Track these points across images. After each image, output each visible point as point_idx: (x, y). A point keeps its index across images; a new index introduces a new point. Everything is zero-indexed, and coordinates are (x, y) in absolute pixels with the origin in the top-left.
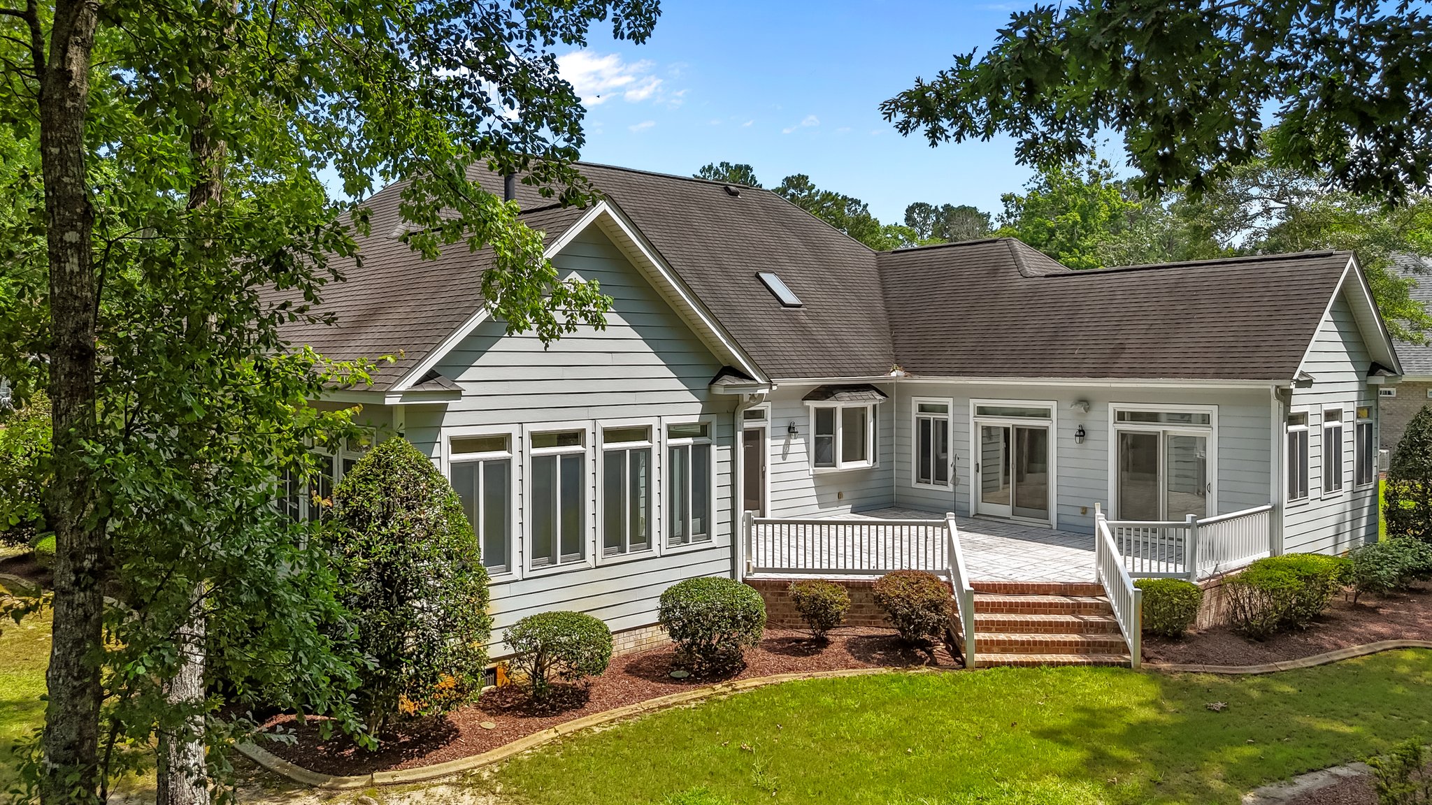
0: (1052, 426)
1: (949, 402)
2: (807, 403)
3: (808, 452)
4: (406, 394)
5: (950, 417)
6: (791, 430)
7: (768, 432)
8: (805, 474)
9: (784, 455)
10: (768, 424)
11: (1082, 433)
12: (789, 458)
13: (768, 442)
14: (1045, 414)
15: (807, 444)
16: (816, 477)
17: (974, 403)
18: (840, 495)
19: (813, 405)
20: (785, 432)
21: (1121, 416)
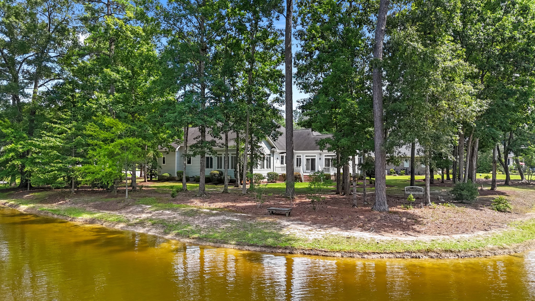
0: (316, 158)
1: (301, 155)
5: (301, 157)
11: (320, 159)
14: (315, 156)
17: (305, 155)
21: (325, 156)
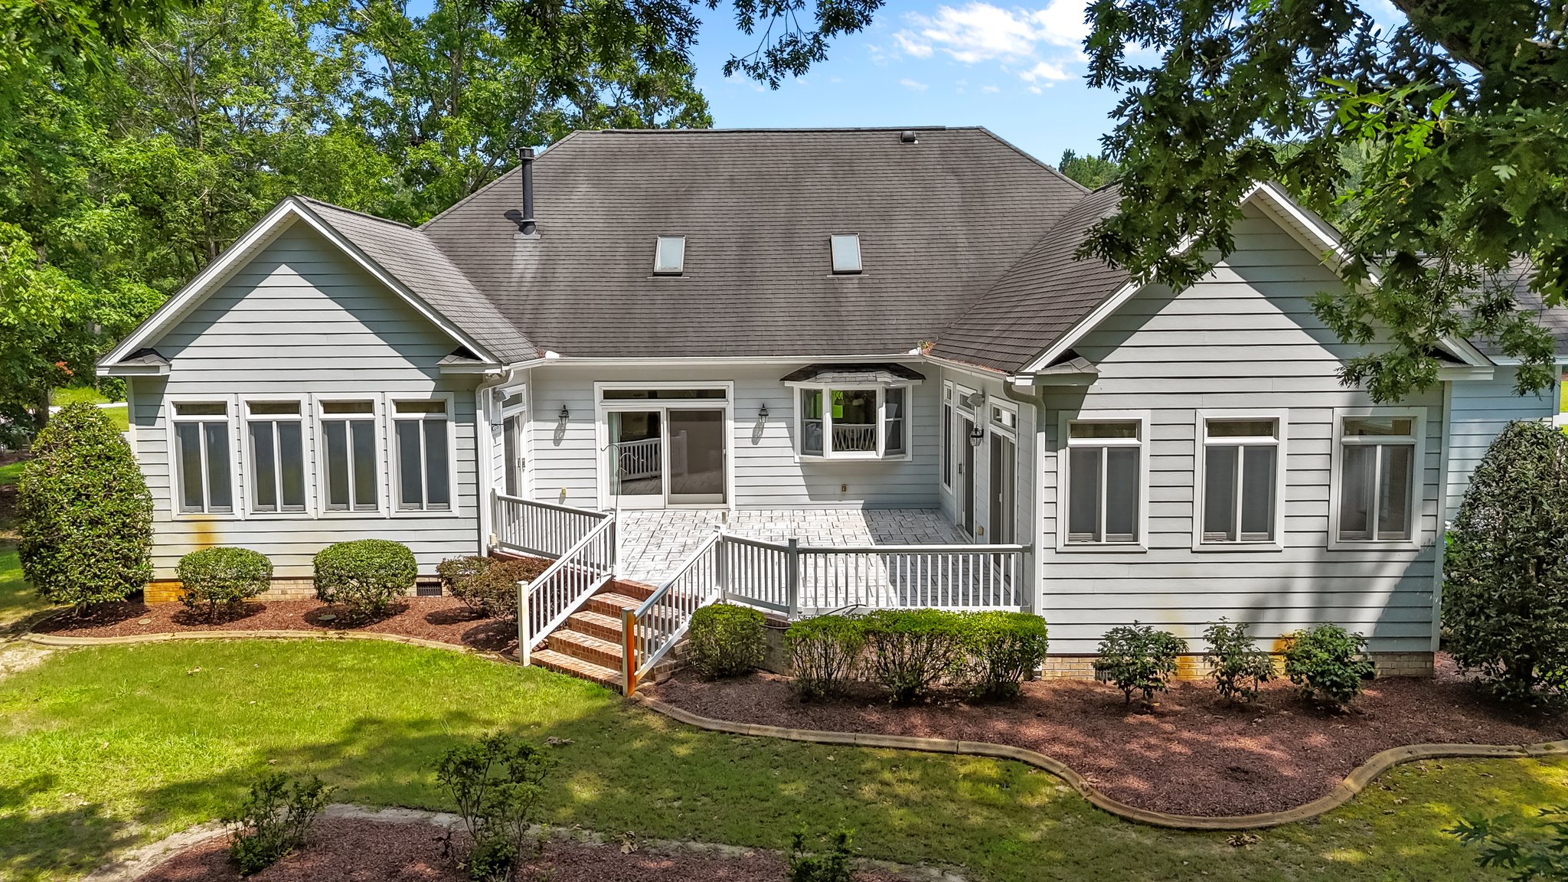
2: (788, 384)
3: (792, 437)
4: (112, 368)
6: (764, 412)
7: (730, 412)
8: (790, 462)
9: (755, 439)
10: (729, 405)
12: (762, 442)
13: (730, 425)
15: (791, 428)
16: (804, 465)
18: (844, 488)
19: (798, 386)
20: (755, 414)
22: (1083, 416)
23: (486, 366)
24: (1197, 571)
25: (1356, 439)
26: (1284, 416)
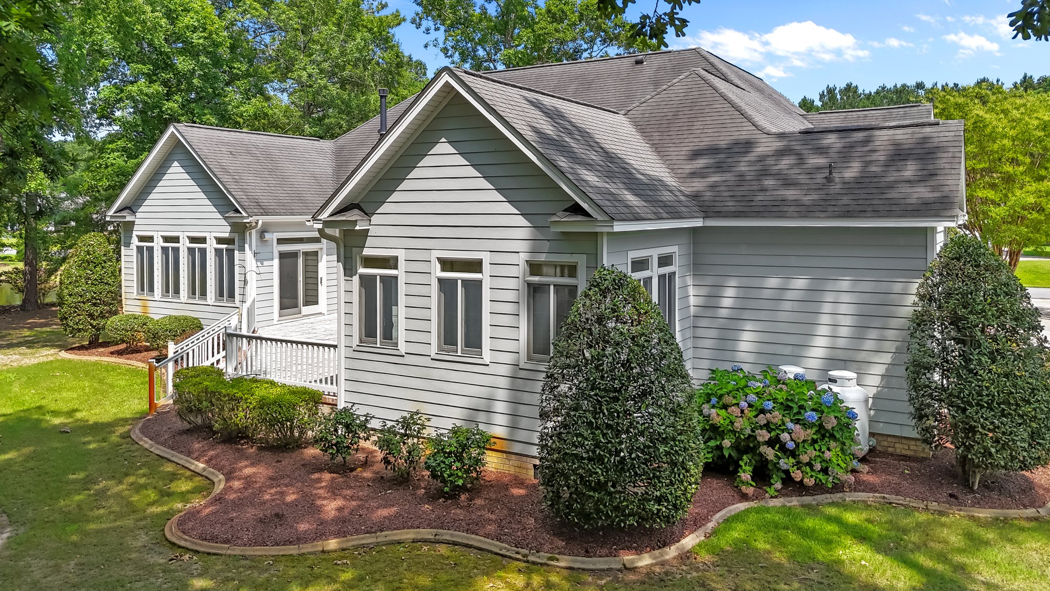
22: (367, 252)
23: (243, 217)
24: (435, 374)
25: (536, 279)
26: (486, 258)
